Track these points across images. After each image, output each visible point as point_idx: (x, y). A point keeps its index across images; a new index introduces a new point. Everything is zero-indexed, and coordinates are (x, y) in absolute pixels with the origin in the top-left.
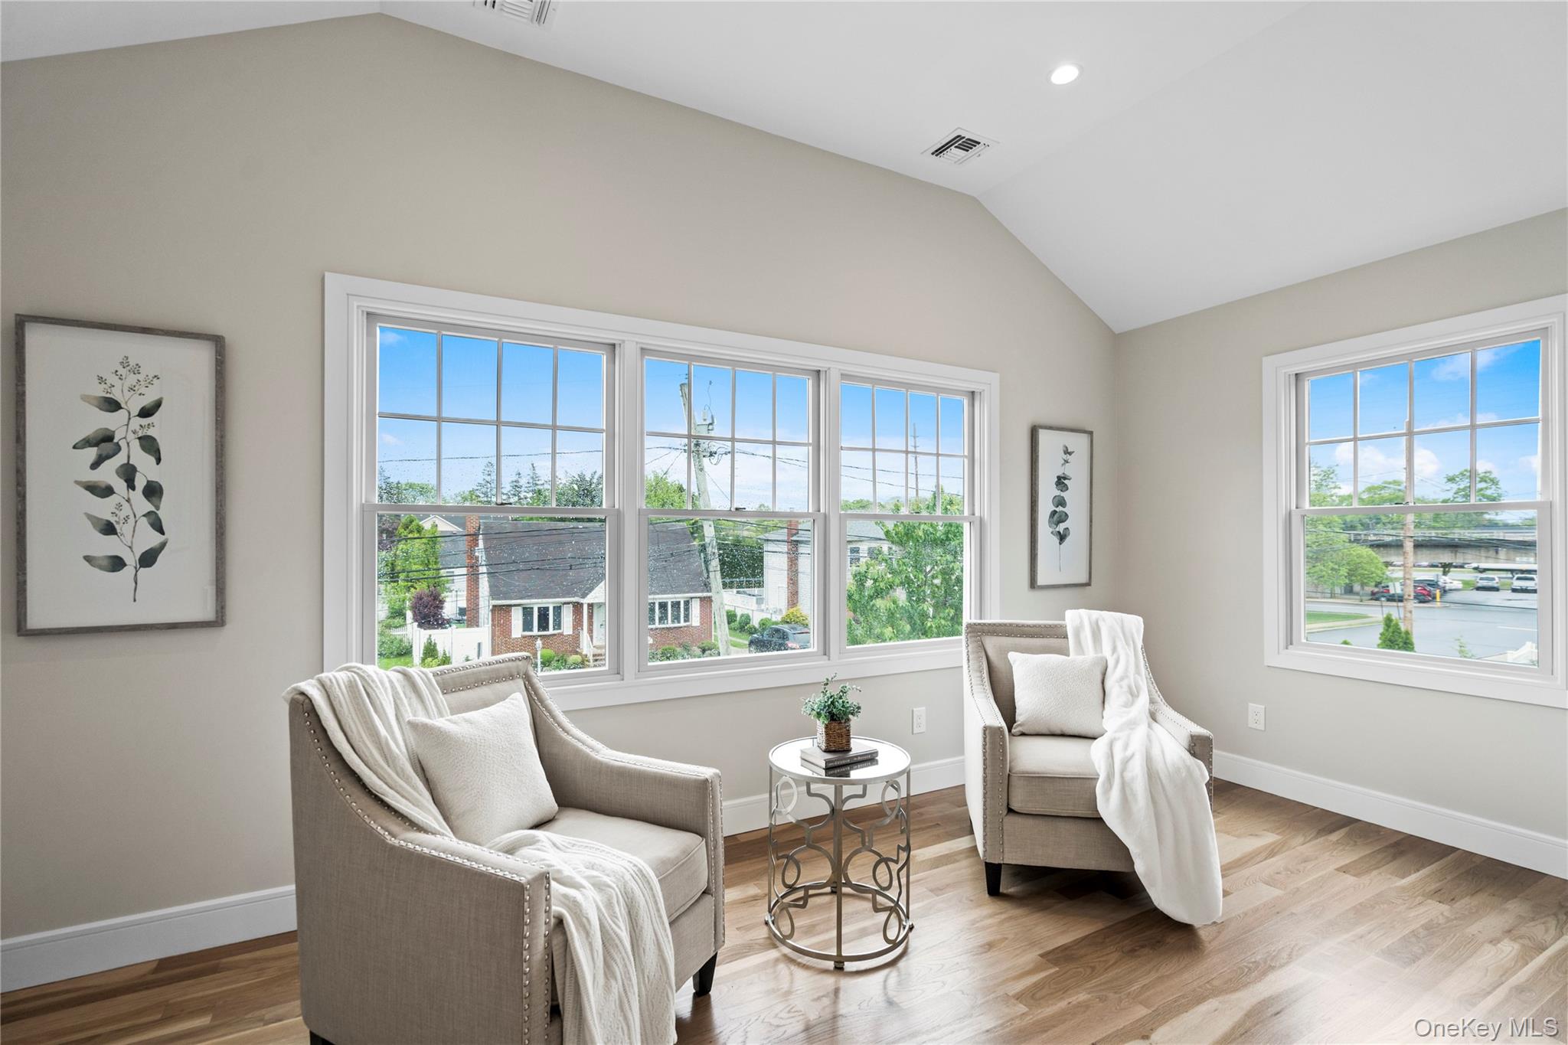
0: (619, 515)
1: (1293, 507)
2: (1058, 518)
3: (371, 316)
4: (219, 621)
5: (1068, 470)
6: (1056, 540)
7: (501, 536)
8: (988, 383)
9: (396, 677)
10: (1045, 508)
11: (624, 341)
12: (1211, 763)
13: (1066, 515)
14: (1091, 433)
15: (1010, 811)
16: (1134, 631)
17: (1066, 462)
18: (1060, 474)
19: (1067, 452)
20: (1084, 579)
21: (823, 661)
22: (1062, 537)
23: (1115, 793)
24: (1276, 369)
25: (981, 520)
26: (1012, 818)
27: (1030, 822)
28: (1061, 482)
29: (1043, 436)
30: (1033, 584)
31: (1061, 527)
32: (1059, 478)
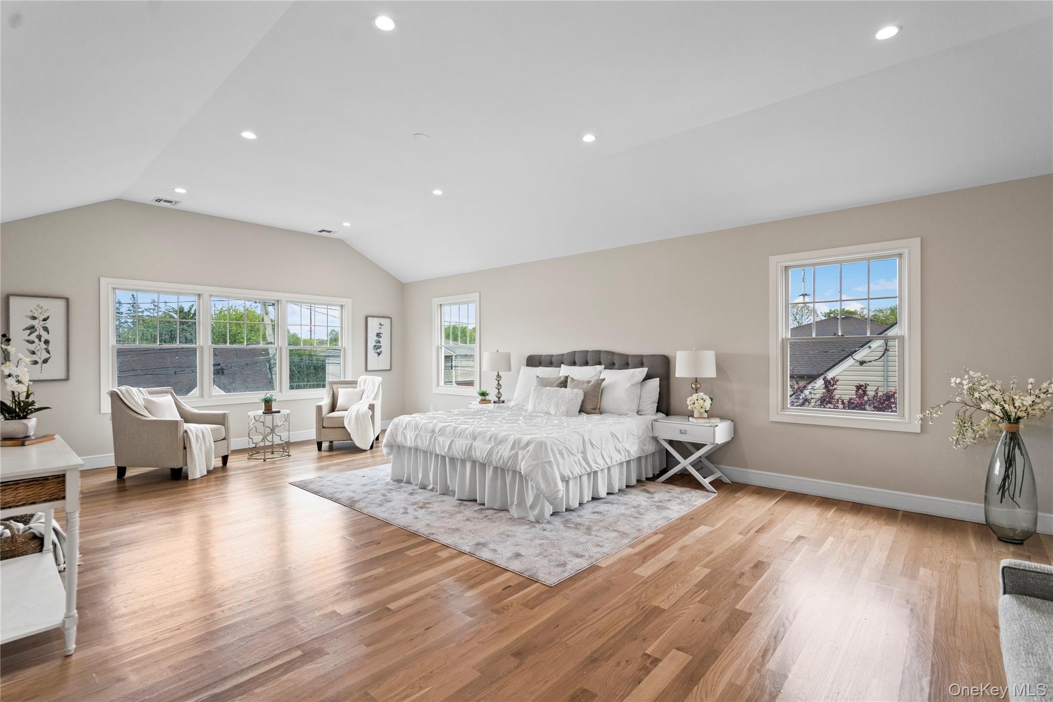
0: (202, 347)
1: (439, 344)
2: (377, 347)
3: (114, 289)
4: (67, 379)
5: (381, 331)
6: (377, 355)
7: (146, 352)
8: (348, 302)
9: (137, 390)
10: (371, 344)
11: (203, 294)
12: (374, 411)
13: (381, 346)
14: (391, 318)
15: (324, 427)
16: (376, 383)
17: (381, 328)
18: (378, 332)
19: (381, 325)
20: (389, 368)
21: (280, 394)
22: (379, 354)
23: (348, 419)
24: (436, 302)
25: (345, 348)
26: (324, 429)
27: (328, 429)
28: (378, 335)
29: (369, 319)
30: (366, 370)
31: (379, 351)
32: (377, 334)
